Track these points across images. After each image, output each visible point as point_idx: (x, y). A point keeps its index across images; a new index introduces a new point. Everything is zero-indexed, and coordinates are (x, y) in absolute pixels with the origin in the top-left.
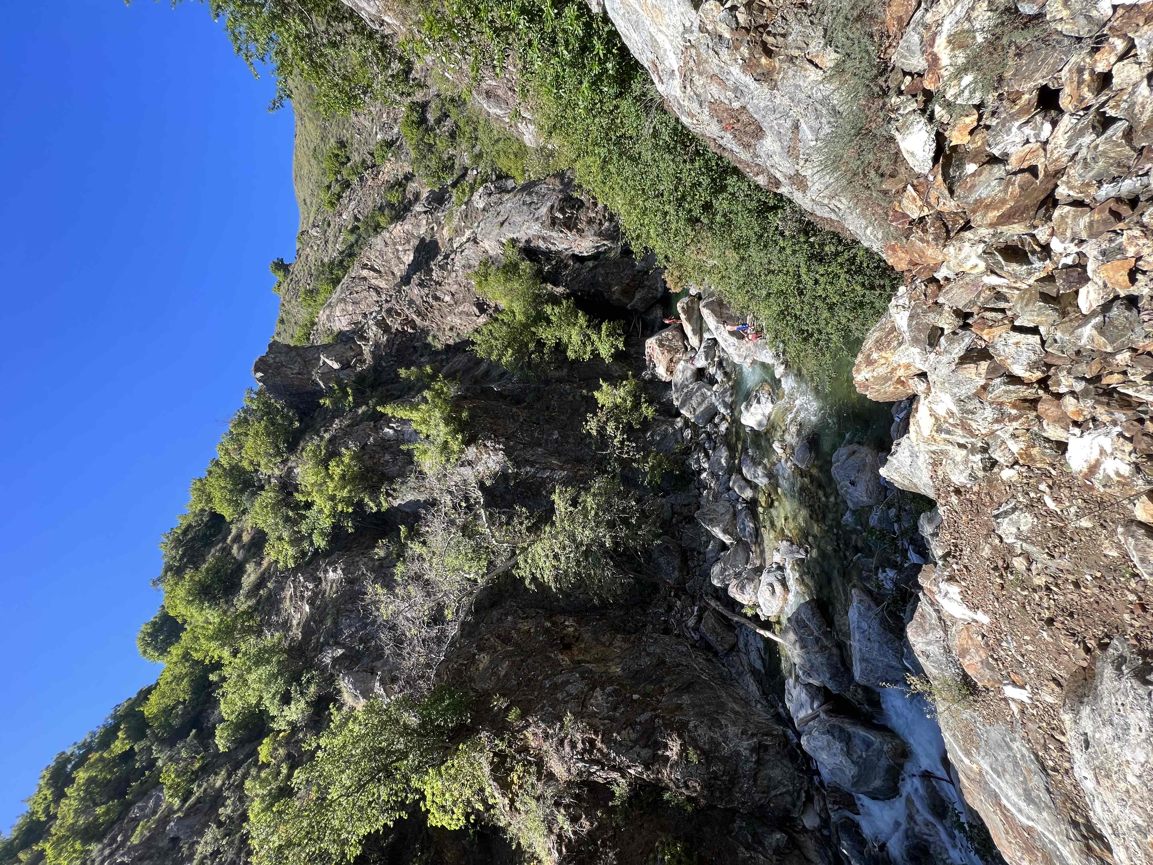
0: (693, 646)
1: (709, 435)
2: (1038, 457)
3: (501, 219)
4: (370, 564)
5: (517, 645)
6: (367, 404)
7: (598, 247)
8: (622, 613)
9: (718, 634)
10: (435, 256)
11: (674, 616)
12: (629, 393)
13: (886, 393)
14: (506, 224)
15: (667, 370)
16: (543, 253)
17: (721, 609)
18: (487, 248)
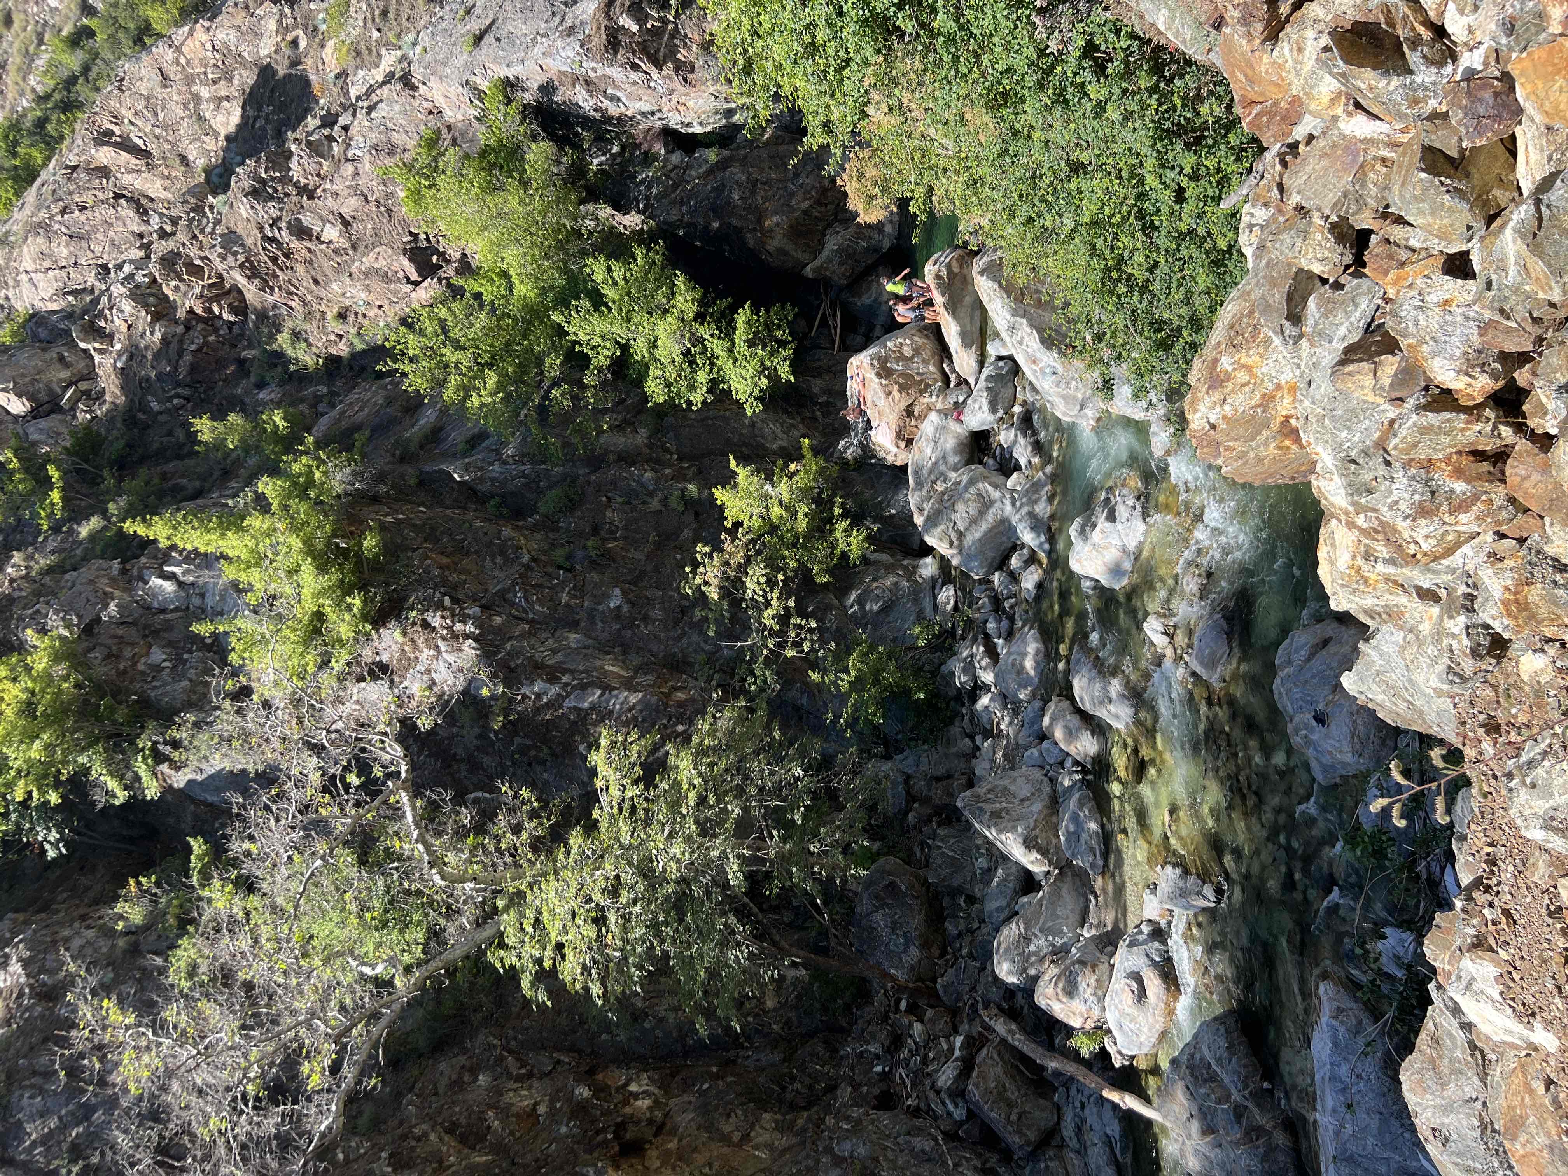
0: (951, 1136)
1: (997, 602)
2: (1543, 611)
3: (475, 25)
4: (104, 945)
5: (499, 1149)
6: (104, 513)
7: (730, 113)
8: (777, 1057)
9: (1010, 1105)
10: (301, 118)
11: (907, 1061)
12: (805, 492)
13: (1260, 460)
14: (489, 39)
15: (899, 436)
16: (586, 121)
17: (1019, 1040)
18: (440, 102)
